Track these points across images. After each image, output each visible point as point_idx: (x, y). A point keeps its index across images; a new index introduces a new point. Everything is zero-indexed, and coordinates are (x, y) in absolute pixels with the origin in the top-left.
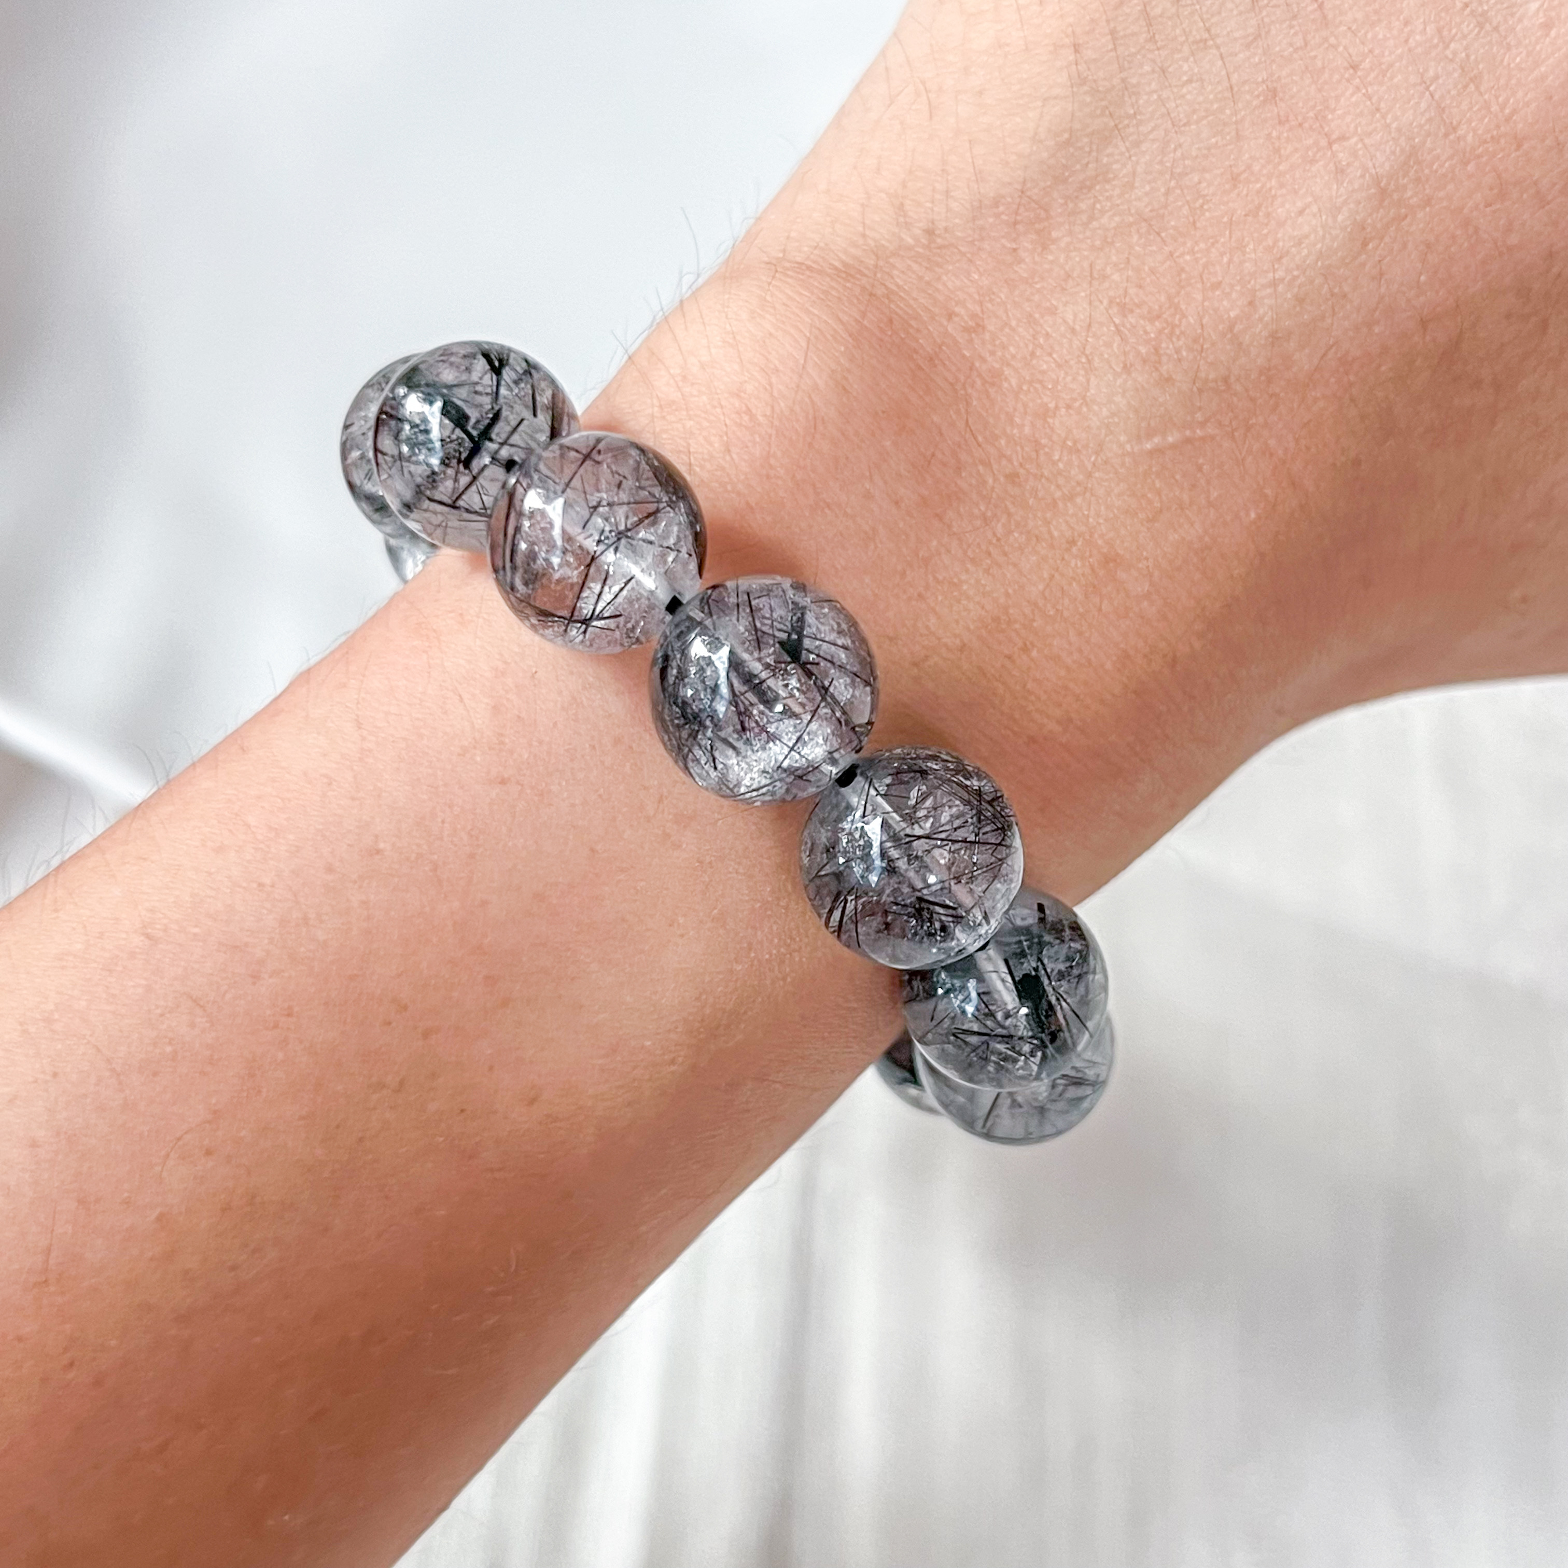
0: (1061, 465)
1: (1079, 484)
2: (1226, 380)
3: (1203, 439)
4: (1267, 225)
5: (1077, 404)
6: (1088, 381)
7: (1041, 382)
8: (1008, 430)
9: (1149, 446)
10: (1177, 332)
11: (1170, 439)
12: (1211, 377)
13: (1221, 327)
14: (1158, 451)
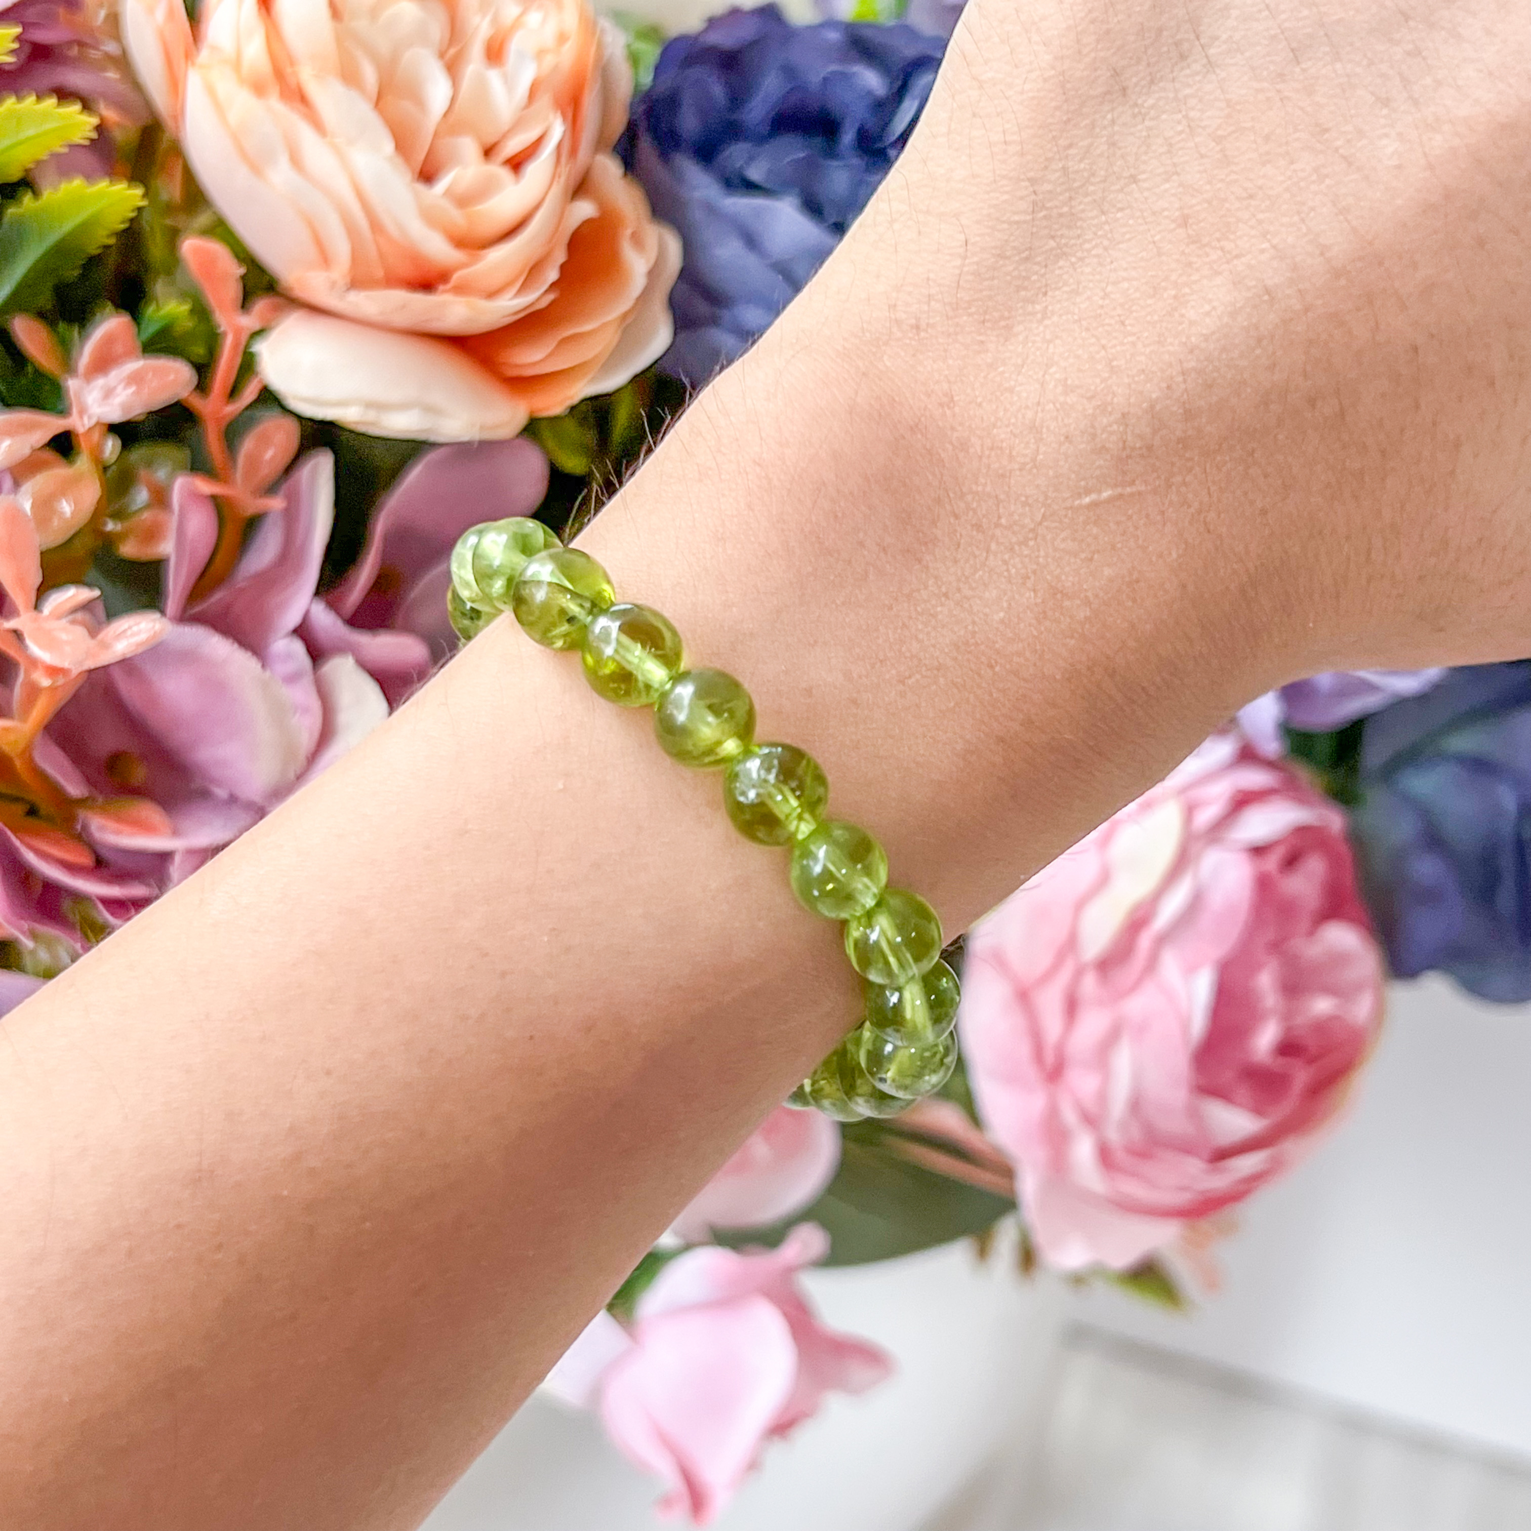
0: (1016, 517)
1: (1032, 530)
2: (1150, 448)
3: (1132, 495)
4: (1181, 323)
5: (1028, 467)
6: (1038, 447)
7: (1001, 448)
8: (974, 487)
9: (1087, 500)
10: (1110, 409)
11: (1106, 494)
12: (1138, 445)
13: (1145, 405)
14: (1095, 505)
